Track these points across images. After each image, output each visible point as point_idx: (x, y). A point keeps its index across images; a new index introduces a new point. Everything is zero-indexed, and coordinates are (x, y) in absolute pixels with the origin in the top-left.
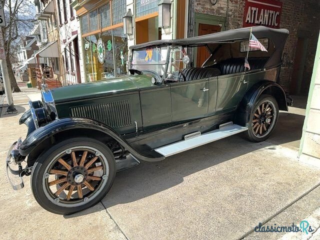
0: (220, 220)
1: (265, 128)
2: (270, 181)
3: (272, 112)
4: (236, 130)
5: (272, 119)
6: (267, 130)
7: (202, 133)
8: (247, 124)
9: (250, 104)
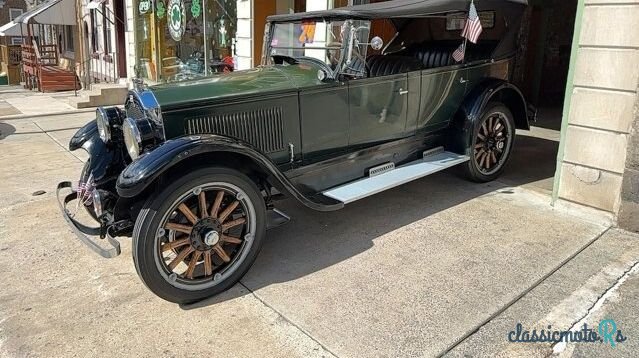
0: (449, 299)
1: (494, 158)
2: (514, 240)
3: (505, 132)
4: (450, 162)
5: (505, 142)
6: (497, 162)
7: (397, 165)
8: (468, 150)
9: (472, 117)
